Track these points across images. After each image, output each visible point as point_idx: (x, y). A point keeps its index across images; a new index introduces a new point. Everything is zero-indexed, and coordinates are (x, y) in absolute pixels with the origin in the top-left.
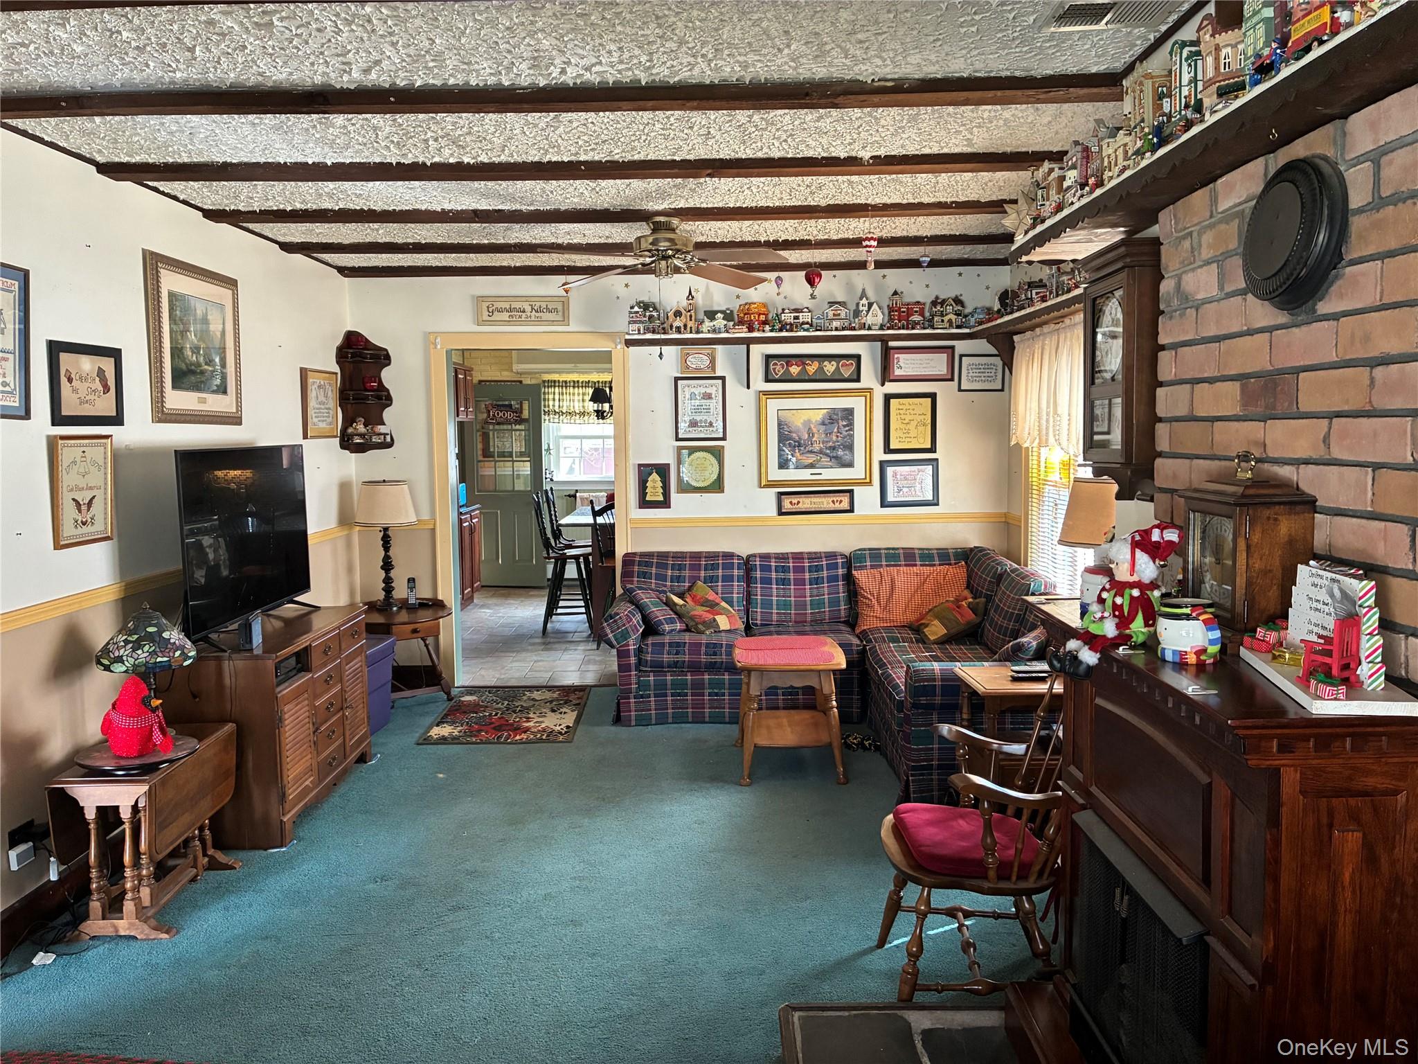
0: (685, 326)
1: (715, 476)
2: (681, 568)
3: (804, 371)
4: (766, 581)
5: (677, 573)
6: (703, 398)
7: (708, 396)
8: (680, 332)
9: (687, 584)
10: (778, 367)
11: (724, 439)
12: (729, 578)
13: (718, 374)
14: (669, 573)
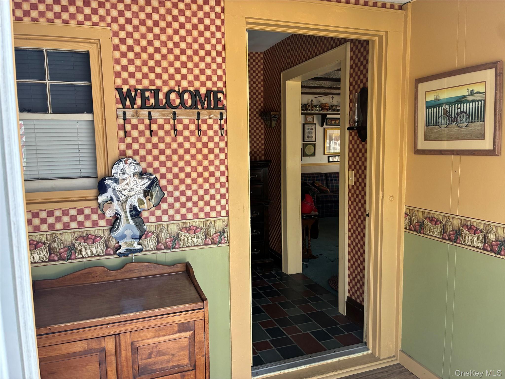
0: (311, 109)
1: (313, 151)
2: (310, 177)
3: (335, 123)
4: (332, 180)
5: (309, 179)
6: (311, 130)
7: (312, 129)
8: (310, 111)
9: (312, 182)
10: (329, 121)
11: (315, 141)
12: (322, 180)
13: (315, 122)
14: (307, 178)
